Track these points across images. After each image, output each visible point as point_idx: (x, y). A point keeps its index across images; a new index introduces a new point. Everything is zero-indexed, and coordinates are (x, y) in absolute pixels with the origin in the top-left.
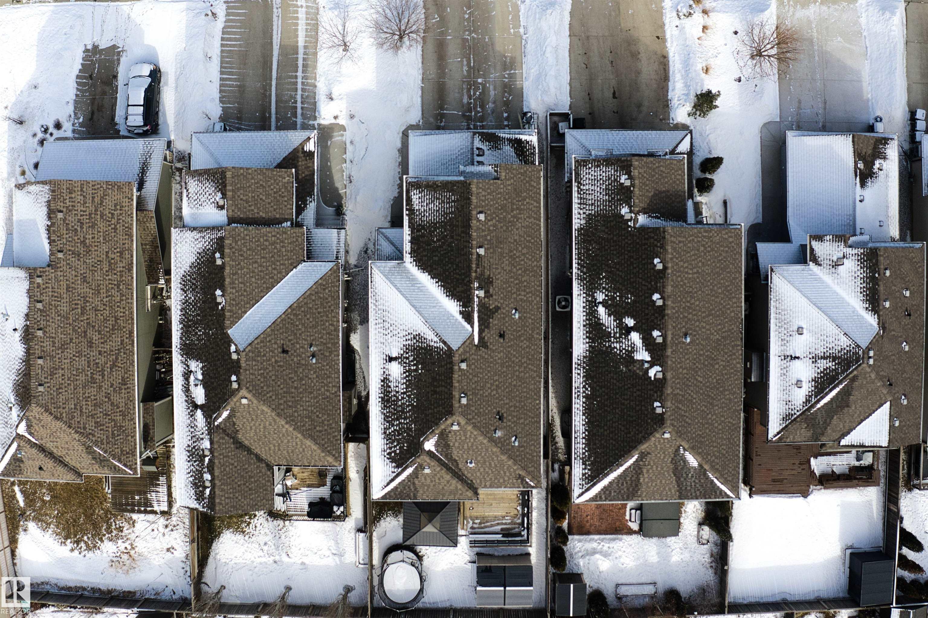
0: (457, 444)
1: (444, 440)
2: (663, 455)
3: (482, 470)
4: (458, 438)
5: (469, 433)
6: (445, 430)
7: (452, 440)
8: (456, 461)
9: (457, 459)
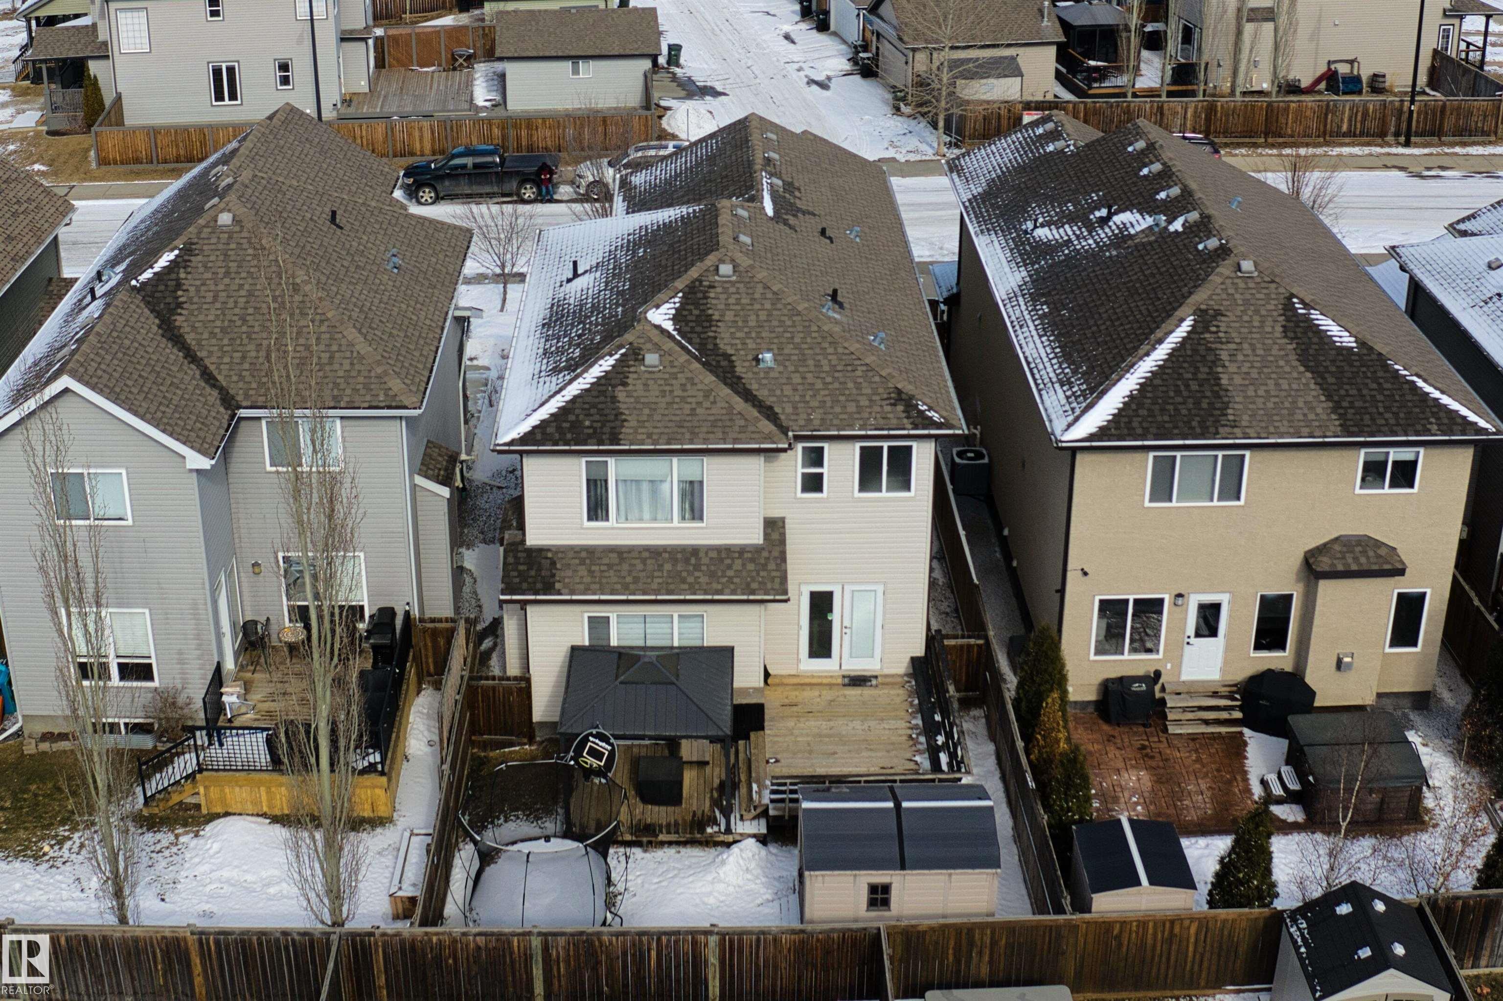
0: (729, 316)
1: (697, 305)
2: (1257, 318)
3: (796, 379)
4: (732, 301)
5: (759, 289)
6: (701, 282)
7: (717, 304)
8: (727, 357)
9: (730, 351)
